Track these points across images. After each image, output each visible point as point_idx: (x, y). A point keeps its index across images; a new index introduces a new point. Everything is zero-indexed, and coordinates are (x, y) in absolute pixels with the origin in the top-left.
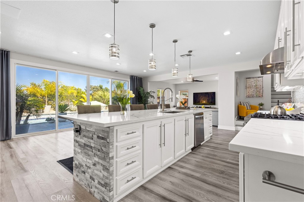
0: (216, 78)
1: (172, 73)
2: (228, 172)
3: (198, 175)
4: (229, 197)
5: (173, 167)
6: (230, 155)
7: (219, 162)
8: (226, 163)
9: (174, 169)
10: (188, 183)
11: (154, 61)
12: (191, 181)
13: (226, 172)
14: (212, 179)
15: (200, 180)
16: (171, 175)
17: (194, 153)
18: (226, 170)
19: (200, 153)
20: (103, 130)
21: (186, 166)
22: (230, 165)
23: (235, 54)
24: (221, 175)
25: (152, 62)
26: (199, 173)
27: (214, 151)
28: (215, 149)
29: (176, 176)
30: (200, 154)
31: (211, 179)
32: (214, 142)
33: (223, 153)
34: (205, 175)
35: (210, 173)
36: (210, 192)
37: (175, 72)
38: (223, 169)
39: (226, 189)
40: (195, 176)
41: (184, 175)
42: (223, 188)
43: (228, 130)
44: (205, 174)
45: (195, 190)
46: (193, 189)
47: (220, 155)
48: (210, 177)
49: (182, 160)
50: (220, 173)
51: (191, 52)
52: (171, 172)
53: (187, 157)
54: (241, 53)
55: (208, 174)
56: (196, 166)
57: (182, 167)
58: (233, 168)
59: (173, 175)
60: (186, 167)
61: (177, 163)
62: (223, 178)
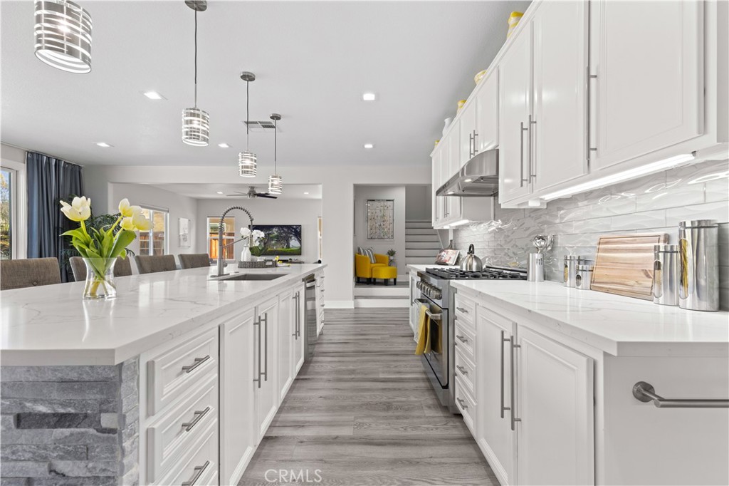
0: (305, 193)
1: (241, 165)
2: (397, 402)
3: (347, 432)
4: (431, 457)
5: (274, 433)
6: (378, 363)
7: (368, 385)
8: (382, 383)
9: (282, 437)
10: (338, 462)
11: (204, 117)
12: (343, 455)
13: (394, 402)
14: (380, 430)
15: (359, 443)
16: (284, 458)
17: (306, 379)
18: (390, 398)
19: (318, 373)
20: (62, 381)
21: (308, 419)
22: (390, 385)
23: (363, 146)
24: (390, 413)
25: (196, 118)
26: (347, 425)
27: (343, 362)
28: (343, 356)
29: (300, 458)
30: (321, 377)
31: (378, 432)
32: (331, 340)
33: (363, 362)
34: (361, 425)
35: (367, 416)
36: (394, 462)
37: (248, 163)
38: (385, 399)
39: (417, 442)
40: (343, 437)
41: (317, 446)
42: (410, 442)
43: (341, 310)
44: (360, 423)
45: (365, 472)
46: (359, 472)
47: (359, 367)
48: (373, 425)
49: (287, 405)
50: (384, 410)
51: (276, 117)
52: (277, 449)
53: (295, 394)
54: (374, 146)
55: (365, 420)
56: (330, 409)
57: (300, 425)
58: (399, 389)
59: (289, 458)
60: (309, 422)
61: (280, 419)
62: (398, 418)
